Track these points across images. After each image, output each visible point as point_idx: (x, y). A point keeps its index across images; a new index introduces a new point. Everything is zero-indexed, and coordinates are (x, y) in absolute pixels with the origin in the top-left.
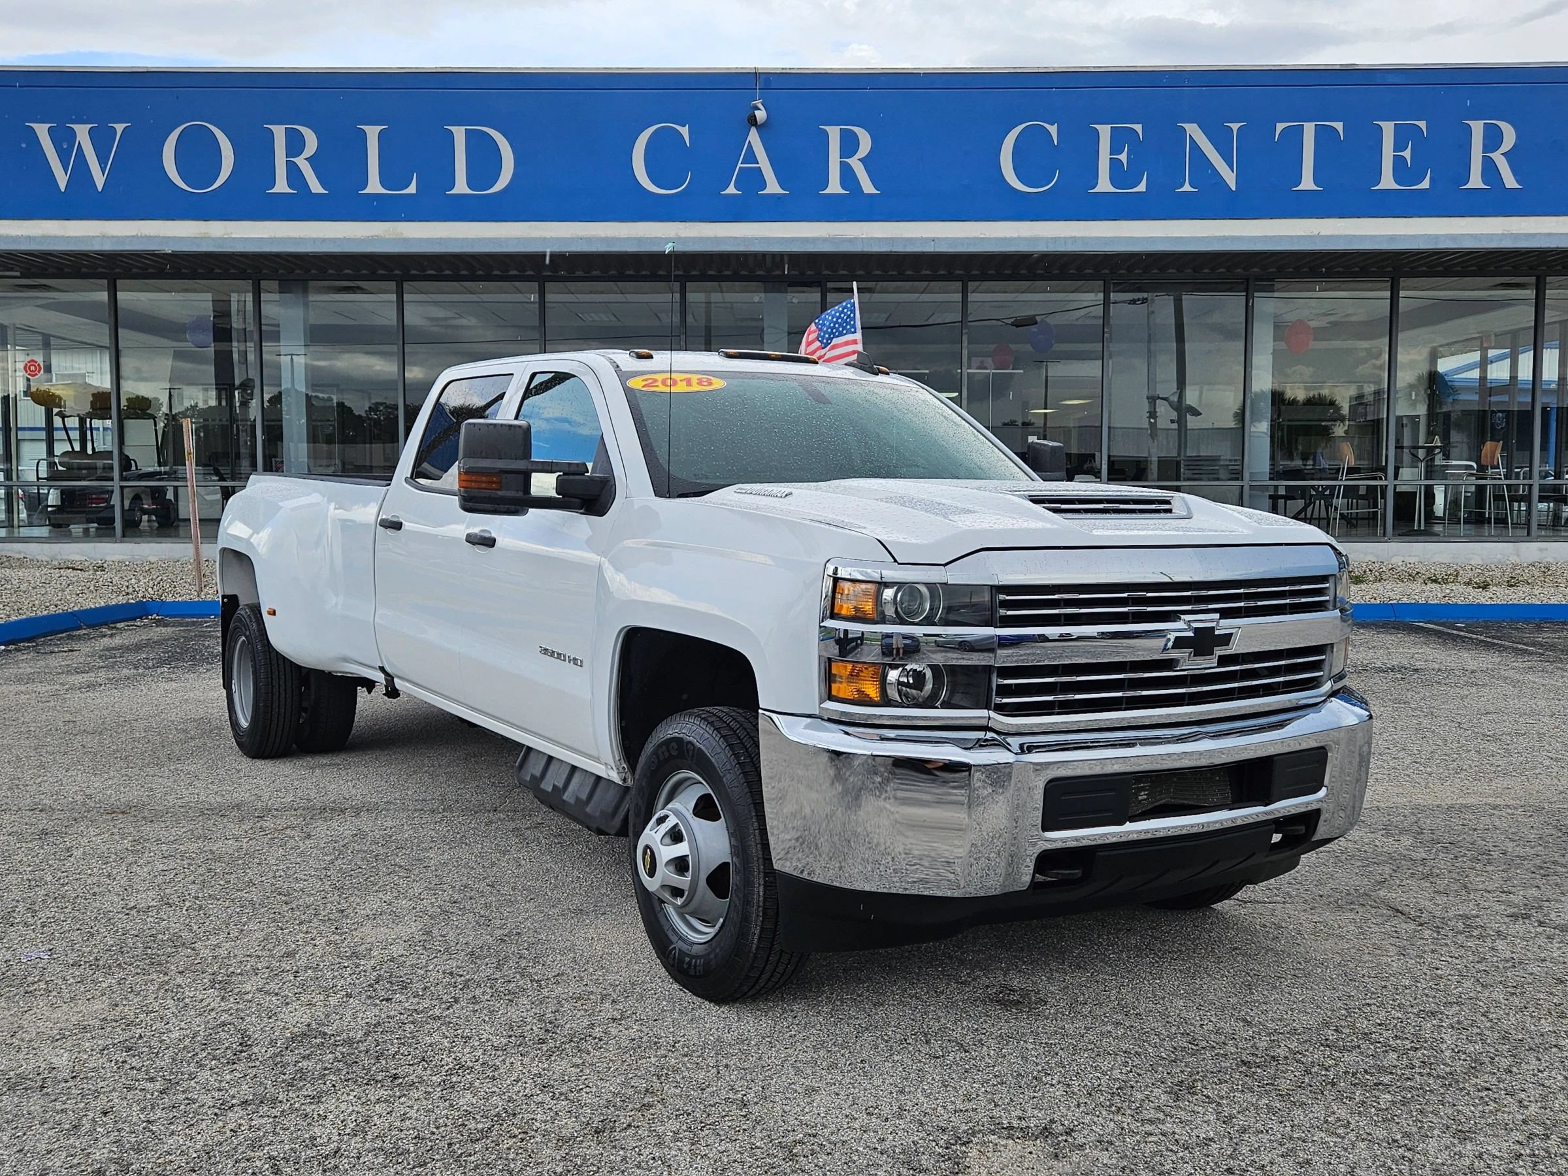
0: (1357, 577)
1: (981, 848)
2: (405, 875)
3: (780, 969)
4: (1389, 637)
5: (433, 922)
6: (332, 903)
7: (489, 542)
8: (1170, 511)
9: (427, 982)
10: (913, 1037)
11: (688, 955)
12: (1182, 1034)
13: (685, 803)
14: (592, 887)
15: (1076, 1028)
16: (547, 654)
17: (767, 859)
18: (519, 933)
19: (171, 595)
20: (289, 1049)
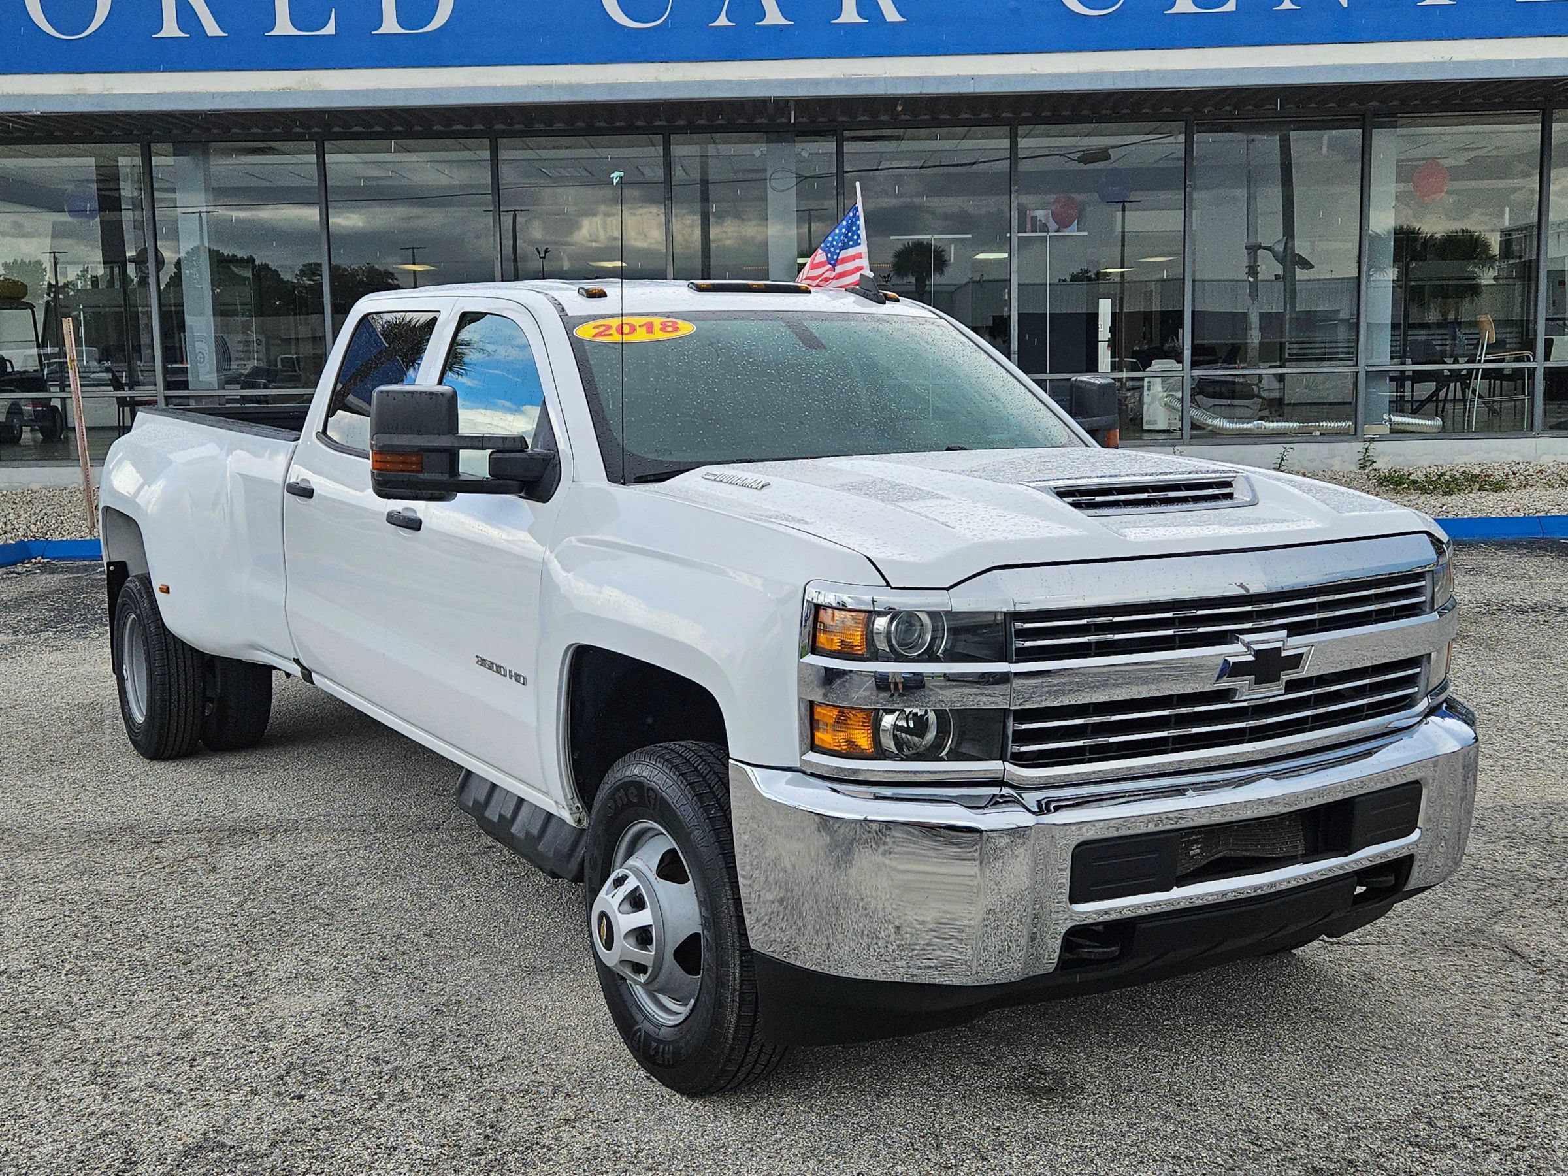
0: (1497, 483)
1: (999, 915)
2: (327, 921)
3: (764, 1059)
4: (1534, 561)
5: (357, 987)
6: (238, 962)
7: (415, 525)
8: (1230, 496)
9: (347, 1072)
10: (922, 1140)
11: (656, 1040)
12: (1244, 1131)
13: (647, 859)
14: (549, 935)
15: (1117, 1124)
16: (485, 666)
17: (743, 935)
18: (460, 1002)
19: (57, 533)
20: (181, 1166)
